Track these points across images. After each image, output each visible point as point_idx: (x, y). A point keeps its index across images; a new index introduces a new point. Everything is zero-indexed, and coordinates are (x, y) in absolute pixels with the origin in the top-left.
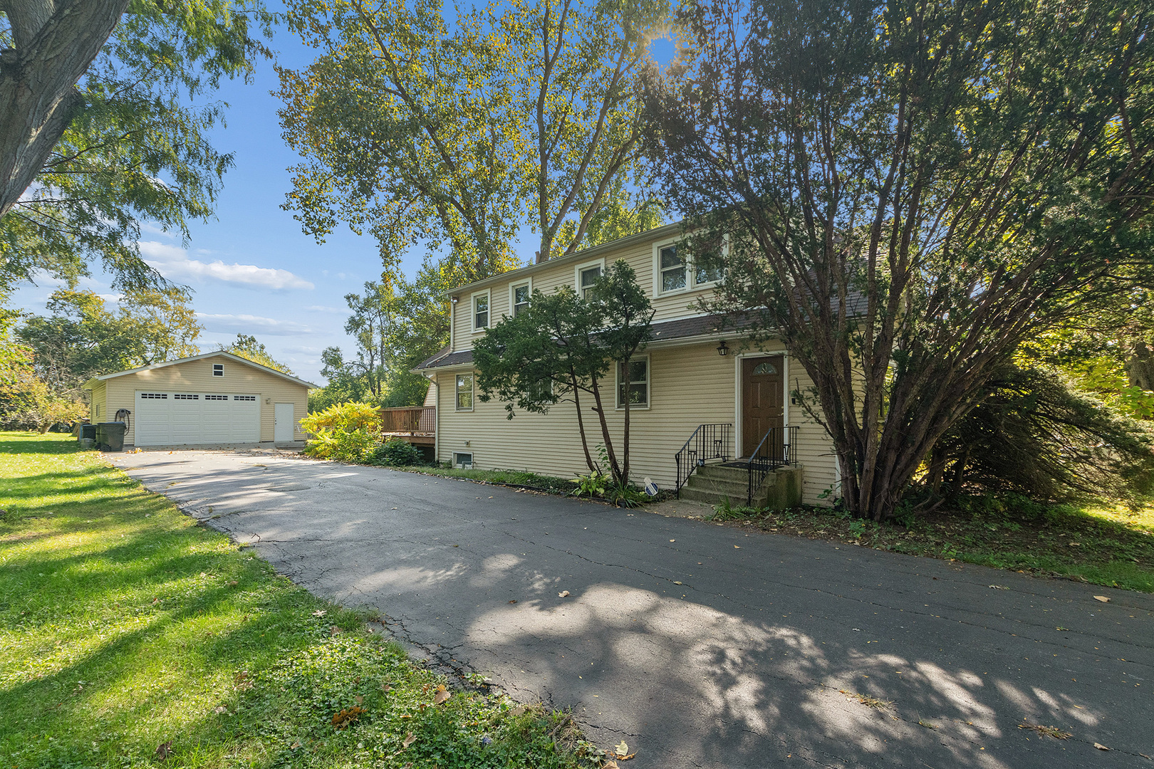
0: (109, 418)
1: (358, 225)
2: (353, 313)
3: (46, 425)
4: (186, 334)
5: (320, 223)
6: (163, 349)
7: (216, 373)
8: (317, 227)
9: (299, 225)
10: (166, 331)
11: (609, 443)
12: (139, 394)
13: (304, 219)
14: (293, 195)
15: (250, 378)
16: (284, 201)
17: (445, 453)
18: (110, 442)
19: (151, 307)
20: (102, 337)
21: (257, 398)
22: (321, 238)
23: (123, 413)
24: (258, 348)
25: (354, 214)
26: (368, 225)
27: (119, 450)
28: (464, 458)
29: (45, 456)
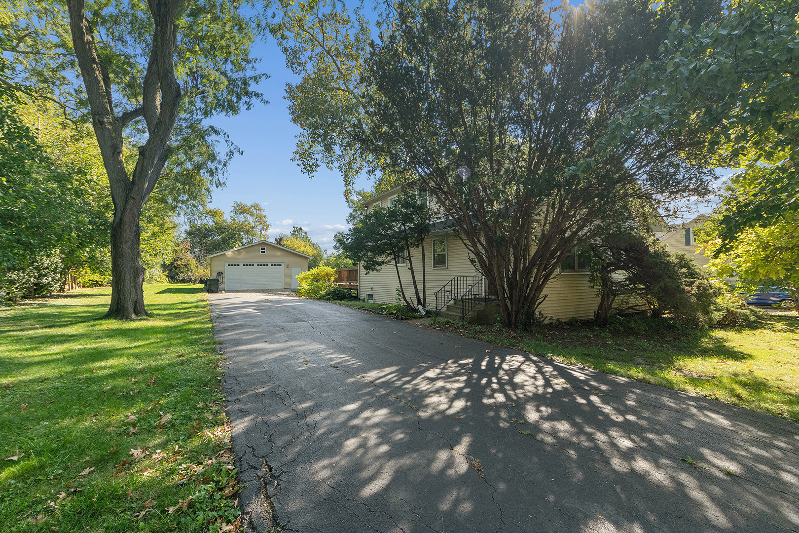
0: (214, 277)
1: (331, 165)
2: (351, 210)
3: (196, 280)
4: (262, 229)
5: (310, 166)
6: (251, 238)
7: (262, 252)
8: (309, 169)
9: (300, 169)
10: (253, 228)
11: (416, 287)
12: (227, 264)
13: (302, 165)
14: (296, 153)
15: (279, 254)
16: (292, 156)
17: (363, 296)
18: (213, 288)
19: (245, 215)
20: (222, 233)
21: (282, 264)
22: (311, 175)
23: (220, 274)
24: (304, 234)
25: (329, 159)
26: (337, 164)
27: (217, 292)
28: (371, 296)
29: (185, 294)
